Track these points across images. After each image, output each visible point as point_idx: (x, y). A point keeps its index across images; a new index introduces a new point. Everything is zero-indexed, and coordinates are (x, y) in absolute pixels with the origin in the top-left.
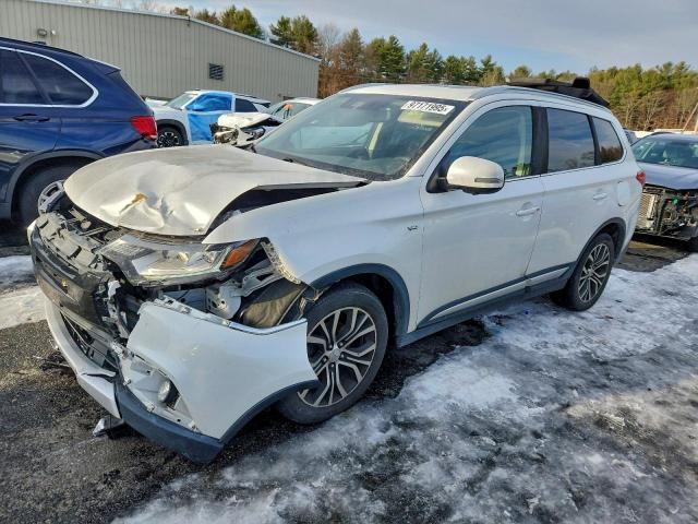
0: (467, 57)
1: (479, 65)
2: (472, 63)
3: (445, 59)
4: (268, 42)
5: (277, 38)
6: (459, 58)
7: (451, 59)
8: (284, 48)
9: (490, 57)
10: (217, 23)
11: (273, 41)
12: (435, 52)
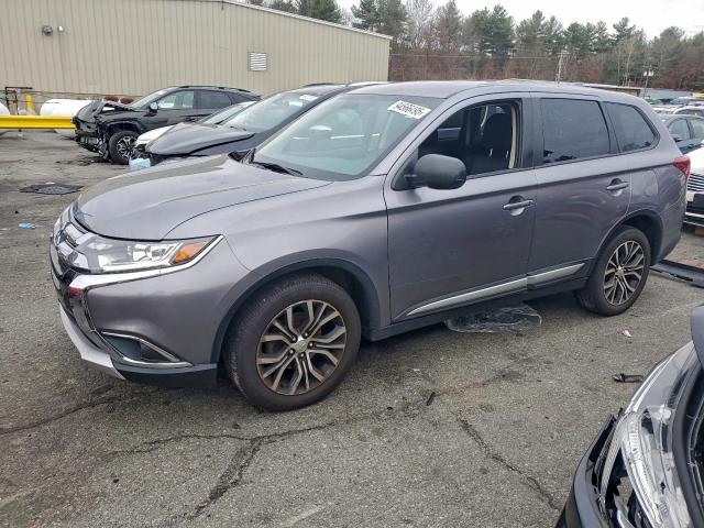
0: (595, 23)
1: (611, 32)
2: (602, 29)
3: (566, 27)
4: (350, 26)
5: (360, 21)
6: (585, 25)
7: (574, 27)
8: (368, 32)
9: (626, 20)
10: (293, 10)
11: (355, 25)
12: (553, 19)
